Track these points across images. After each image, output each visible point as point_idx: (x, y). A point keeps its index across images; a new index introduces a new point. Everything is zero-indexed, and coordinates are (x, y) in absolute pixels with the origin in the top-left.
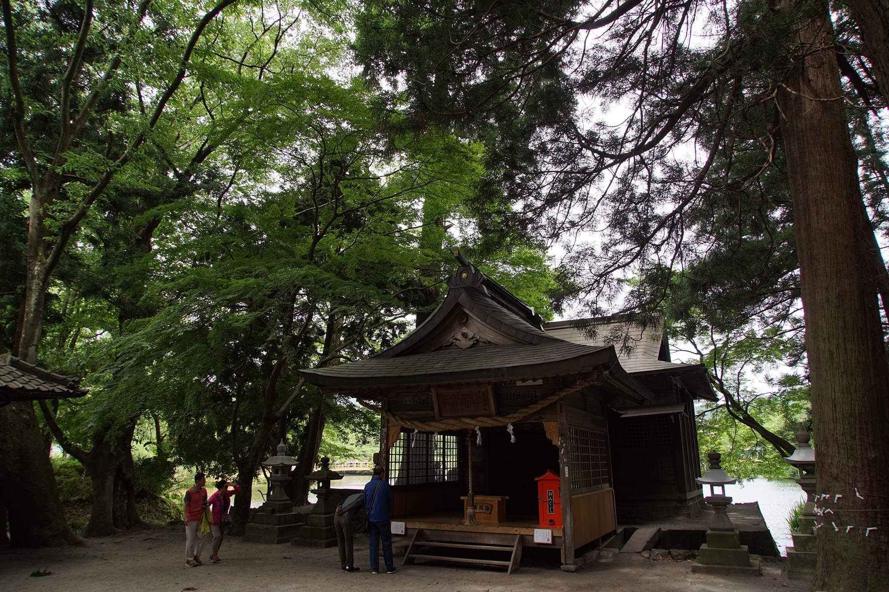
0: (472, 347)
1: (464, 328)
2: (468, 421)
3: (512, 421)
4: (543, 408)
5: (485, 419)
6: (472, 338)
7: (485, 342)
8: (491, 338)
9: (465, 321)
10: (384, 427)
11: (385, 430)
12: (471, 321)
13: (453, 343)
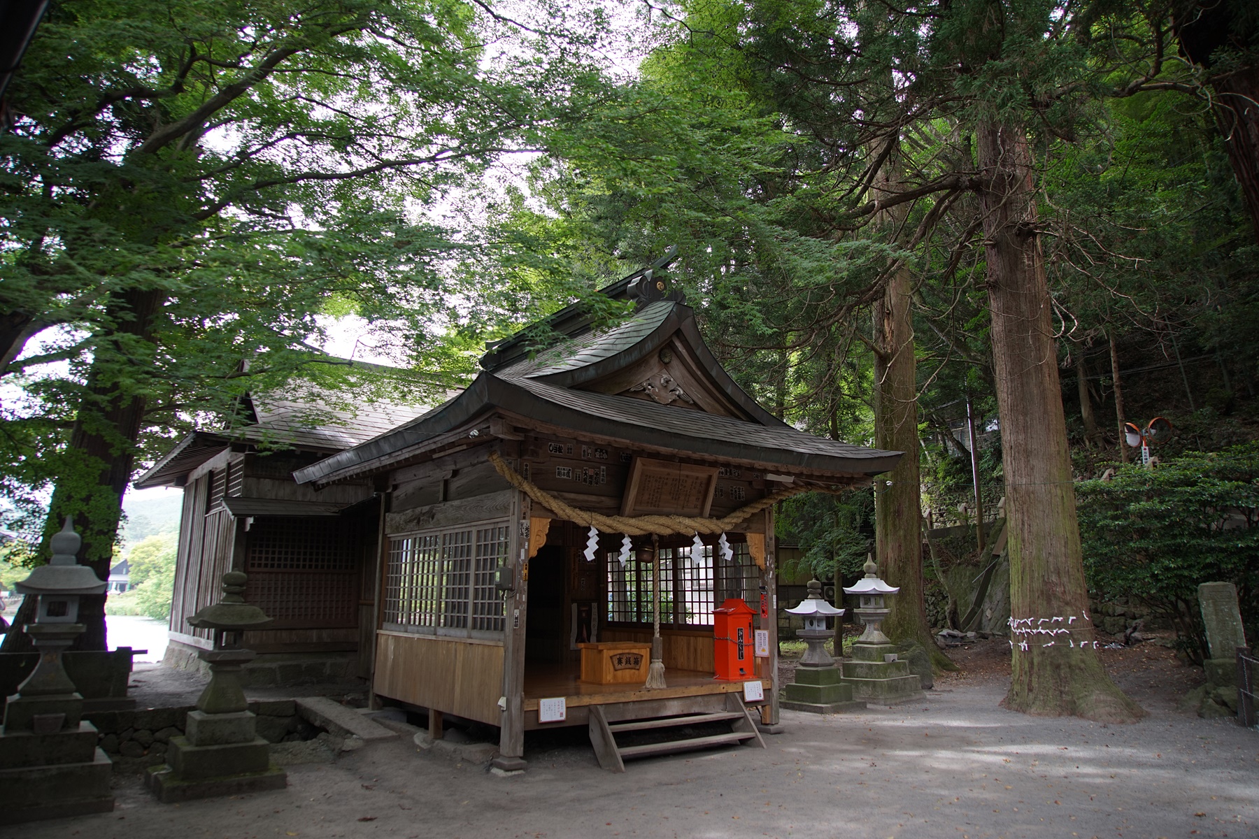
1: (665, 371)
2: (687, 521)
3: (728, 528)
6: (674, 391)
7: (687, 402)
8: (699, 399)
9: (667, 360)
10: (524, 518)
11: (526, 523)
12: (674, 362)
13: (645, 389)
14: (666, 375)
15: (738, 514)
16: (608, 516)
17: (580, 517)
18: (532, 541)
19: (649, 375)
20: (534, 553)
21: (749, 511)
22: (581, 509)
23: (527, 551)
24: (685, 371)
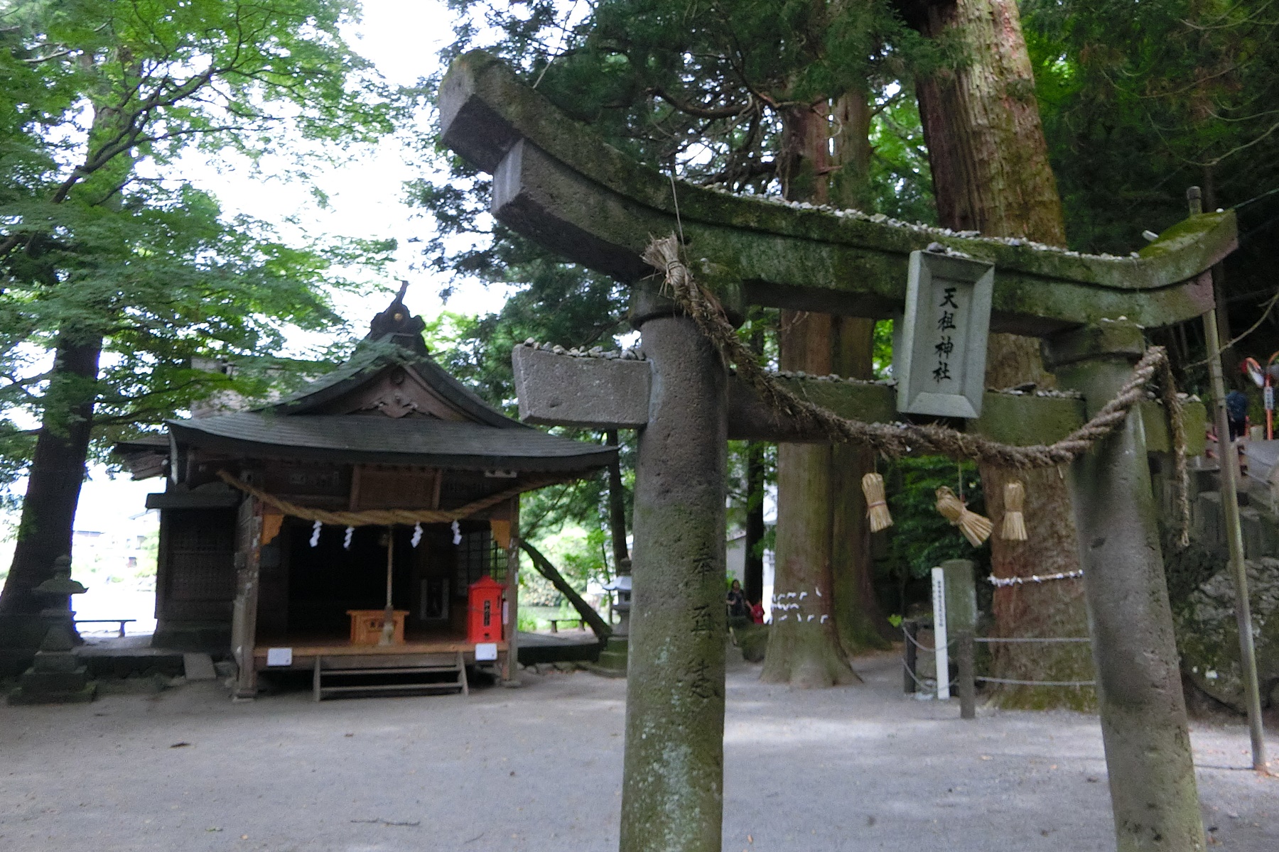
0: (404, 416)
1: (397, 390)
2: (406, 514)
3: (460, 517)
4: (494, 505)
5: (428, 514)
6: (407, 406)
7: (423, 414)
8: (435, 410)
9: (399, 381)
10: (257, 515)
11: (259, 519)
12: (408, 382)
13: (377, 407)
14: (398, 393)
15: (472, 505)
16: (331, 511)
17: (305, 514)
18: (266, 533)
19: (379, 395)
20: (267, 540)
21: (487, 503)
22: (307, 507)
23: (260, 541)
24: (419, 388)
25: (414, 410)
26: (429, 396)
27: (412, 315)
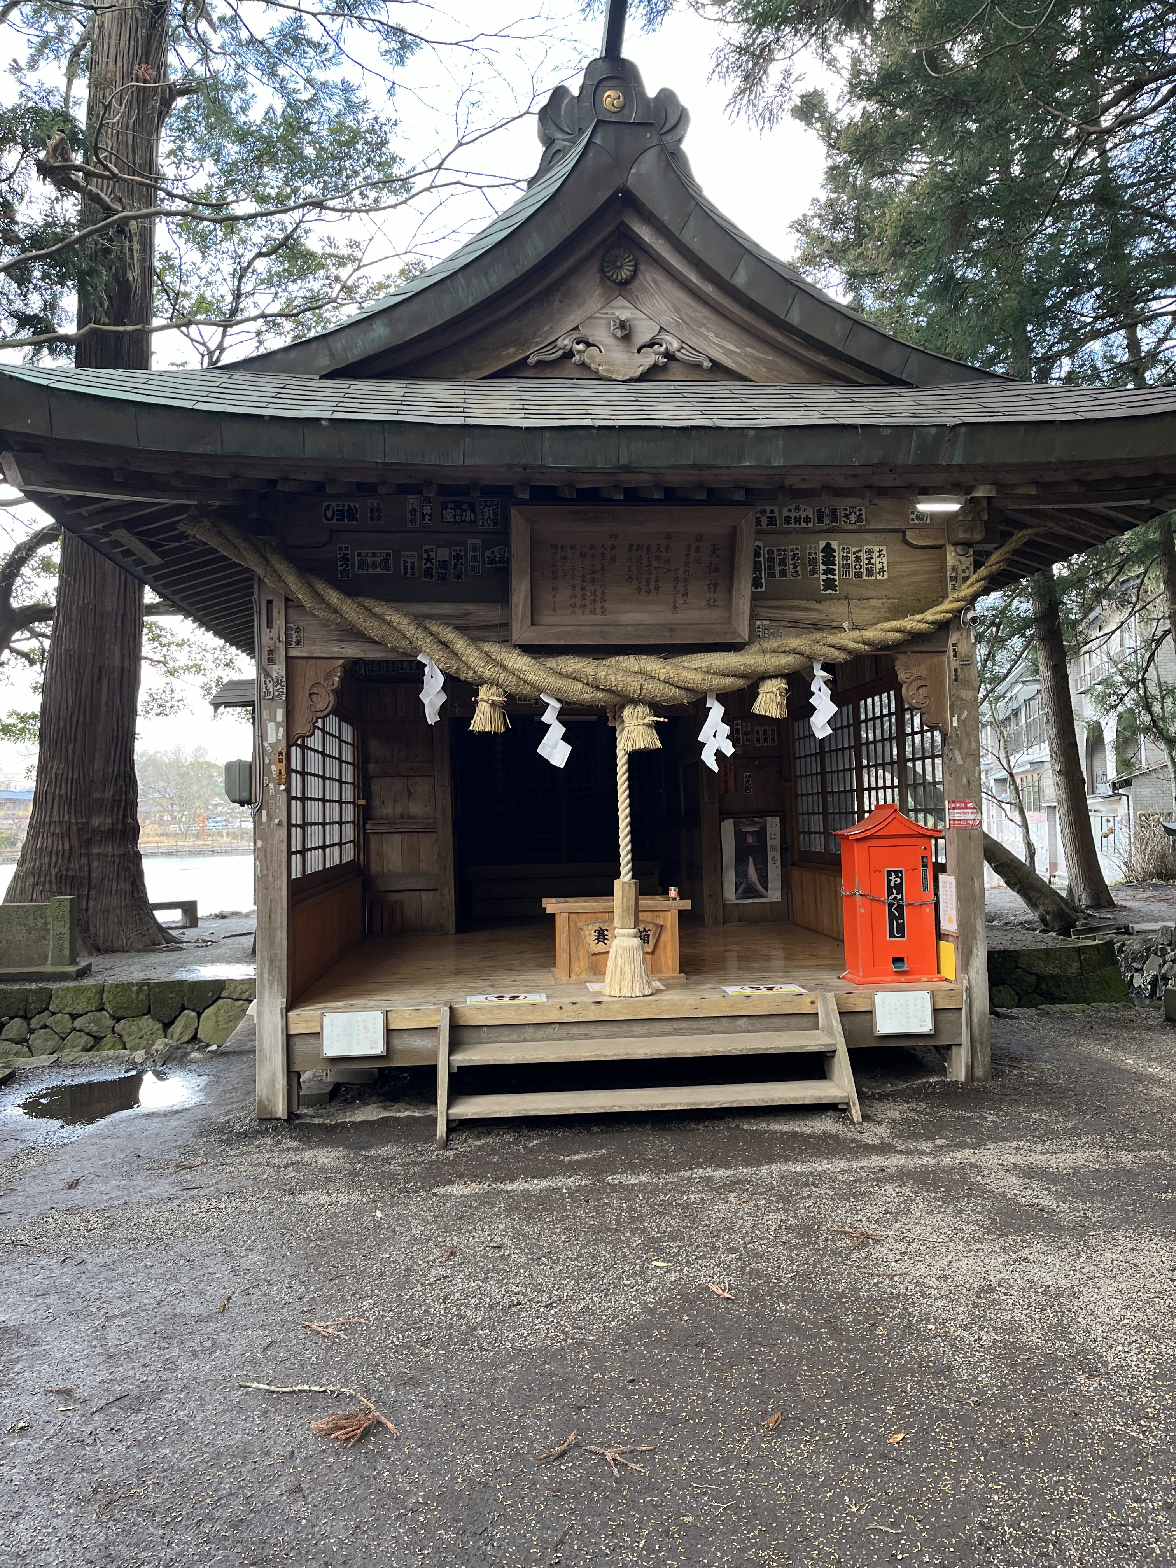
0: (645, 377)
1: (620, 301)
6: (651, 345)
7: (698, 366)
8: (728, 352)
9: (624, 274)
10: (271, 661)
11: (276, 669)
12: (649, 276)
13: (569, 354)
14: (623, 311)
18: (301, 707)
19: (574, 318)
24: (681, 296)
25: (669, 356)
26: (706, 312)
27: (651, 92)
